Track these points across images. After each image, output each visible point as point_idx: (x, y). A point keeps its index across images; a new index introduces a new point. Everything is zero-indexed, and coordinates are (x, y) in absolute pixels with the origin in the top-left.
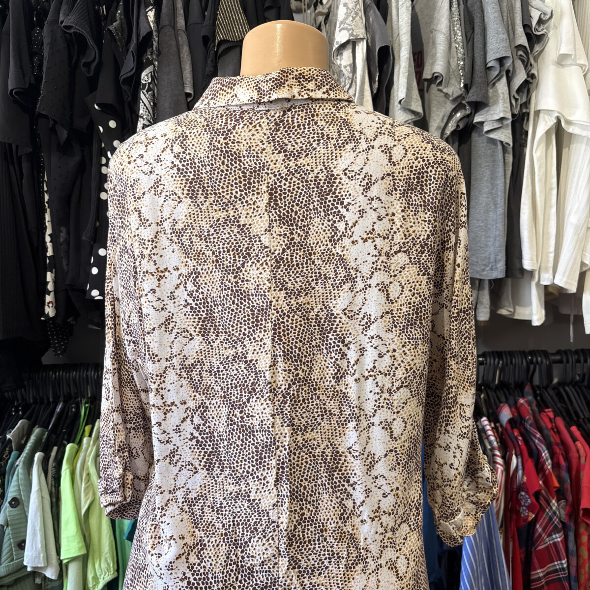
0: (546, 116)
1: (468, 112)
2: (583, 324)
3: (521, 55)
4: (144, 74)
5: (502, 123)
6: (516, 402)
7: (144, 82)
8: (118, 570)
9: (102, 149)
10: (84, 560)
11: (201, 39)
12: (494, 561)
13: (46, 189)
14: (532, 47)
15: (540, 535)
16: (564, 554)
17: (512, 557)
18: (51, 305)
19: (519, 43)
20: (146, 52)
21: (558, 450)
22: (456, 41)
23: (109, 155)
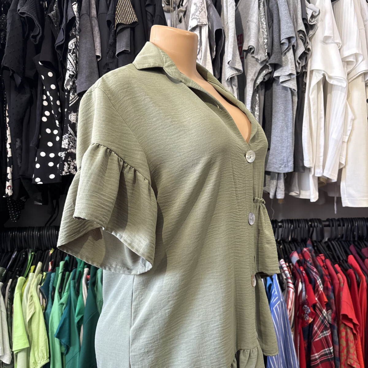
0: (317, 73)
1: (270, 71)
2: (341, 201)
3: (301, 37)
4: (70, 43)
5: (291, 77)
6: (302, 250)
7: (70, 48)
8: (50, 358)
9: (43, 90)
10: (28, 351)
11: (106, 23)
12: (288, 348)
13: (7, 115)
14: (308, 32)
15: (316, 332)
16: (331, 343)
17: (300, 346)
18: (9, 188)
19: (300, 29)
20: (71, 29)
21: (327, 279)
22: (262, 28)
23: (48, 94)
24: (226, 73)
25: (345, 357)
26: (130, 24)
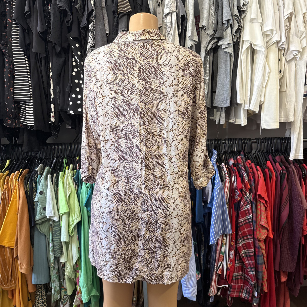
0: (246, 42)
1: (216, 41)
3: (236, 19)
4: (90, 26)
5: (229, 45)
6: (237, 158)
7: (90, 29)
8: (81, 218)
9: (73, 55)
10: (68, 214)
11: (112, 12)
13: (50, 71)
14: (240, 15)
15: (242, 206)
16: (251, 212)
17: (232, 215)
18: (53, 117)
19: (235, 14)
20: (91, 17)
21: (250, 174)
22: (212, 13)
23: (76, 57)
24: (188, 43)
25: (259, 221)
26: (127, 12)
